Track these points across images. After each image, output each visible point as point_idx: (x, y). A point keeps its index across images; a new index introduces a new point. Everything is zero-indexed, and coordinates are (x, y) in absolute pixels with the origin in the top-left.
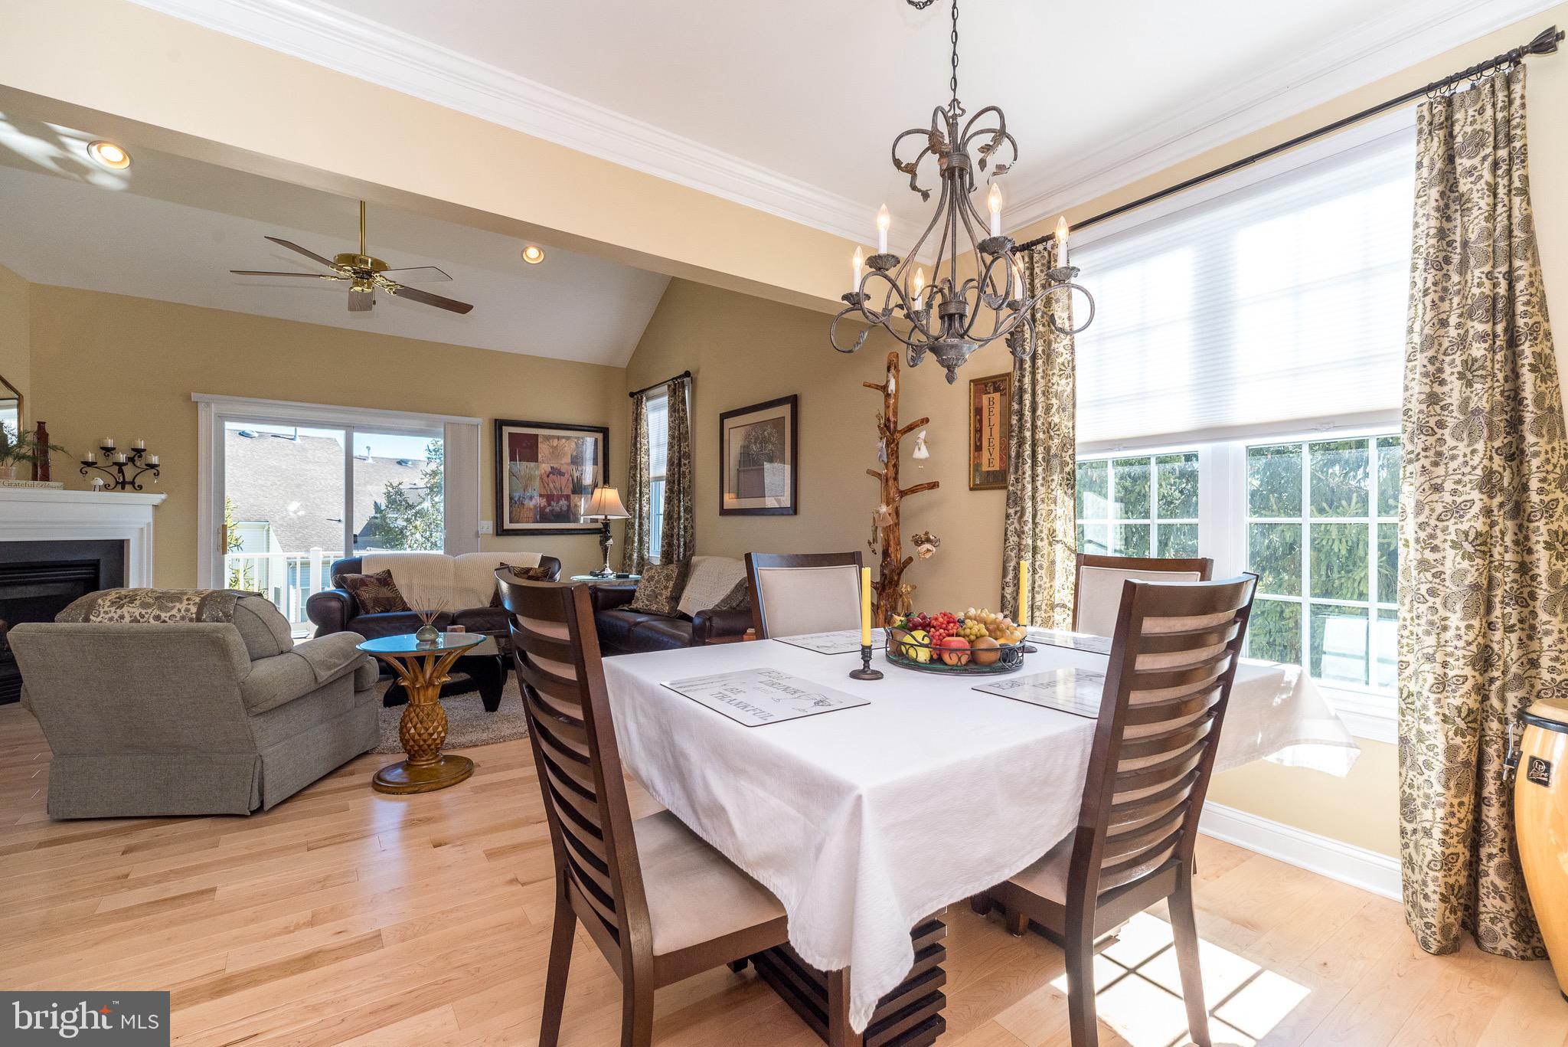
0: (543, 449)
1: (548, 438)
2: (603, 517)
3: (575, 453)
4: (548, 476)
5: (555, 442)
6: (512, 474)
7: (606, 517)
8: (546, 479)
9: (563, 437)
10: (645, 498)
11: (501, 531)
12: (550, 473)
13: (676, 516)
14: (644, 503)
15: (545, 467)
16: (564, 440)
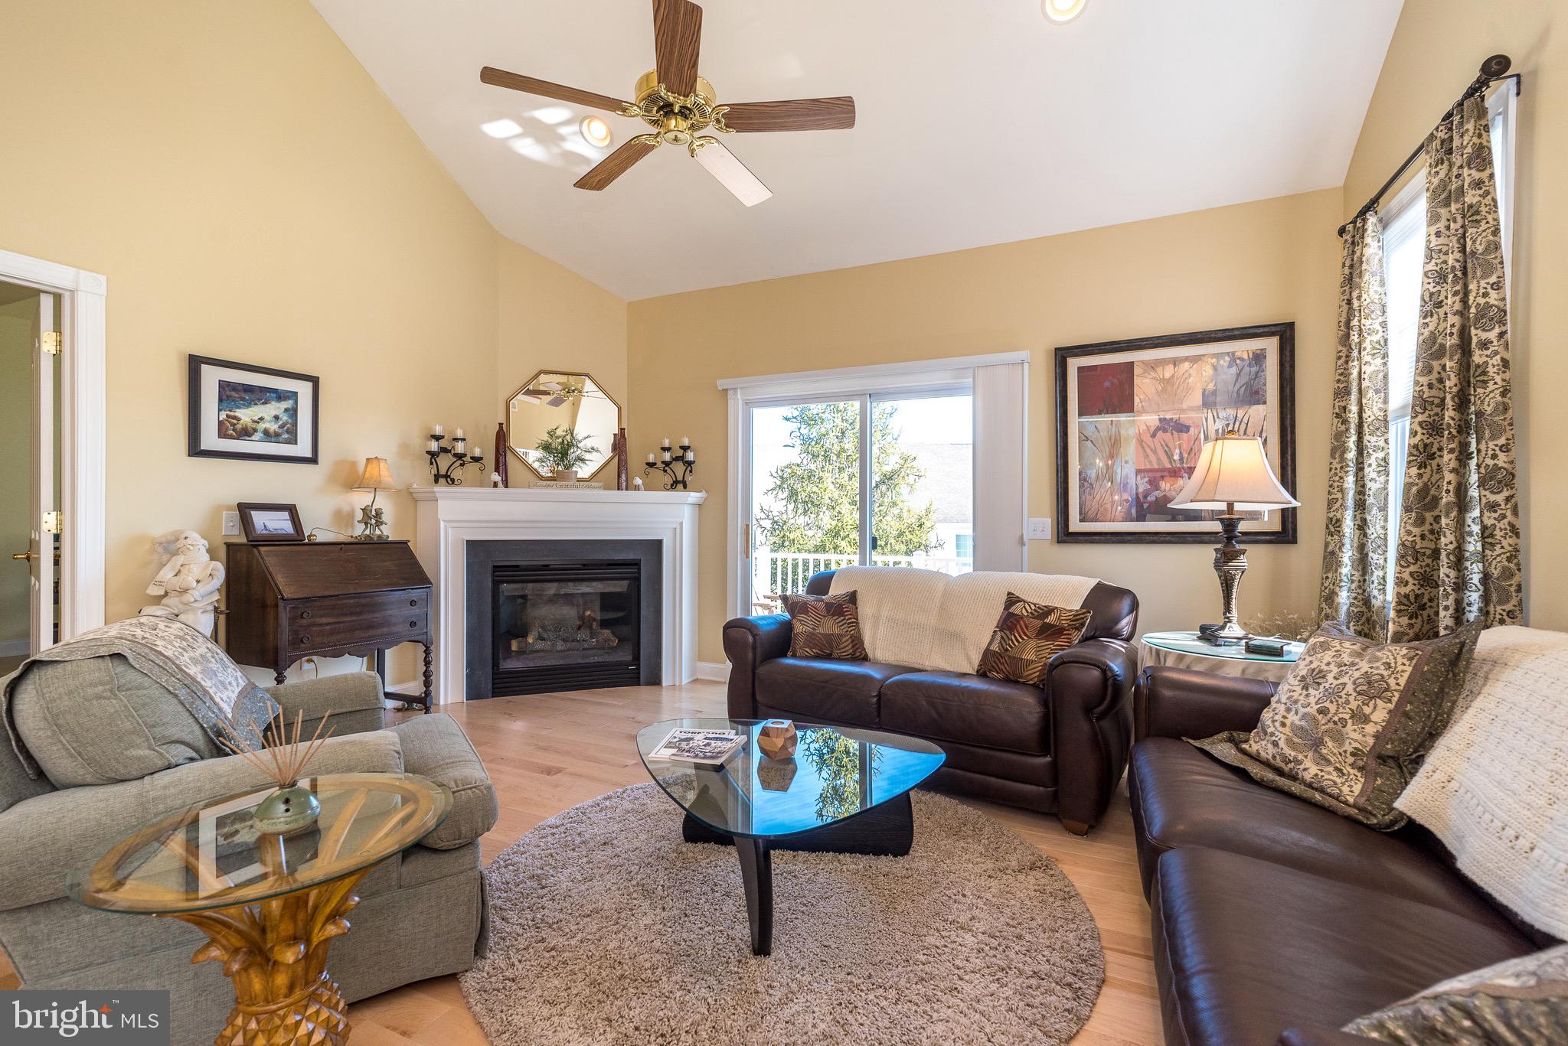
0: (1144, 387)
1: (1153, 365)
2: (1223, 506)
3: (1211, 387)
4: (1153, 436)
5: (1168, 371)
6: (1084, 438)
7: (1230, 505)
8: (1148, 439)
9: (1186, 359)
10: (1372, 460)
11: (1065, 535)
12: (1158, 429)
13: (1446, 499)
14: (1370, 472)
15: (1151, 419)
16: (1186, 365)
